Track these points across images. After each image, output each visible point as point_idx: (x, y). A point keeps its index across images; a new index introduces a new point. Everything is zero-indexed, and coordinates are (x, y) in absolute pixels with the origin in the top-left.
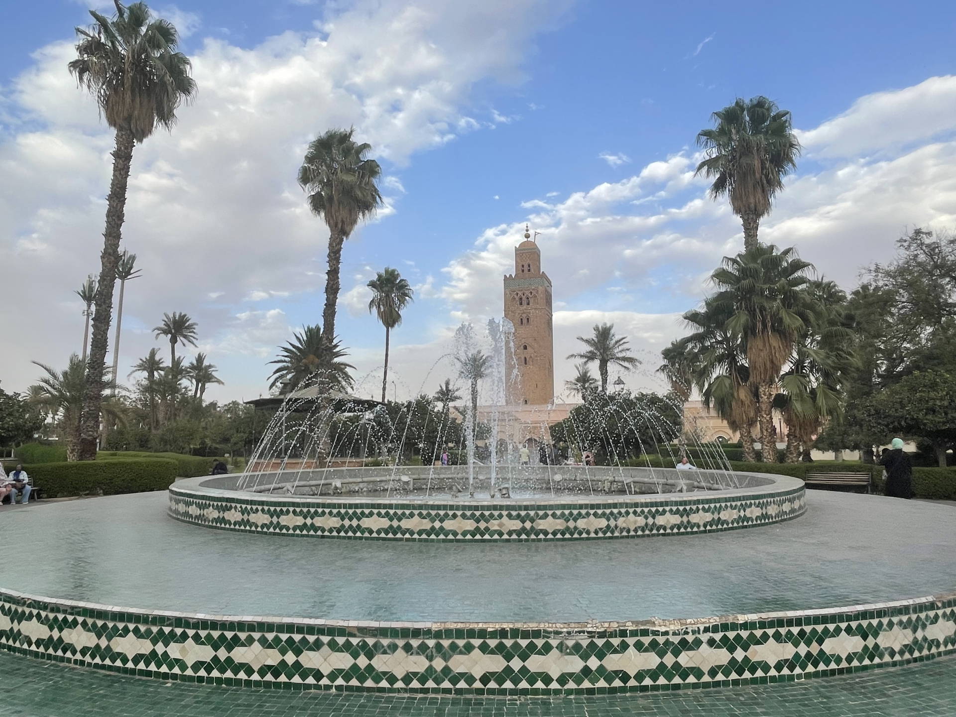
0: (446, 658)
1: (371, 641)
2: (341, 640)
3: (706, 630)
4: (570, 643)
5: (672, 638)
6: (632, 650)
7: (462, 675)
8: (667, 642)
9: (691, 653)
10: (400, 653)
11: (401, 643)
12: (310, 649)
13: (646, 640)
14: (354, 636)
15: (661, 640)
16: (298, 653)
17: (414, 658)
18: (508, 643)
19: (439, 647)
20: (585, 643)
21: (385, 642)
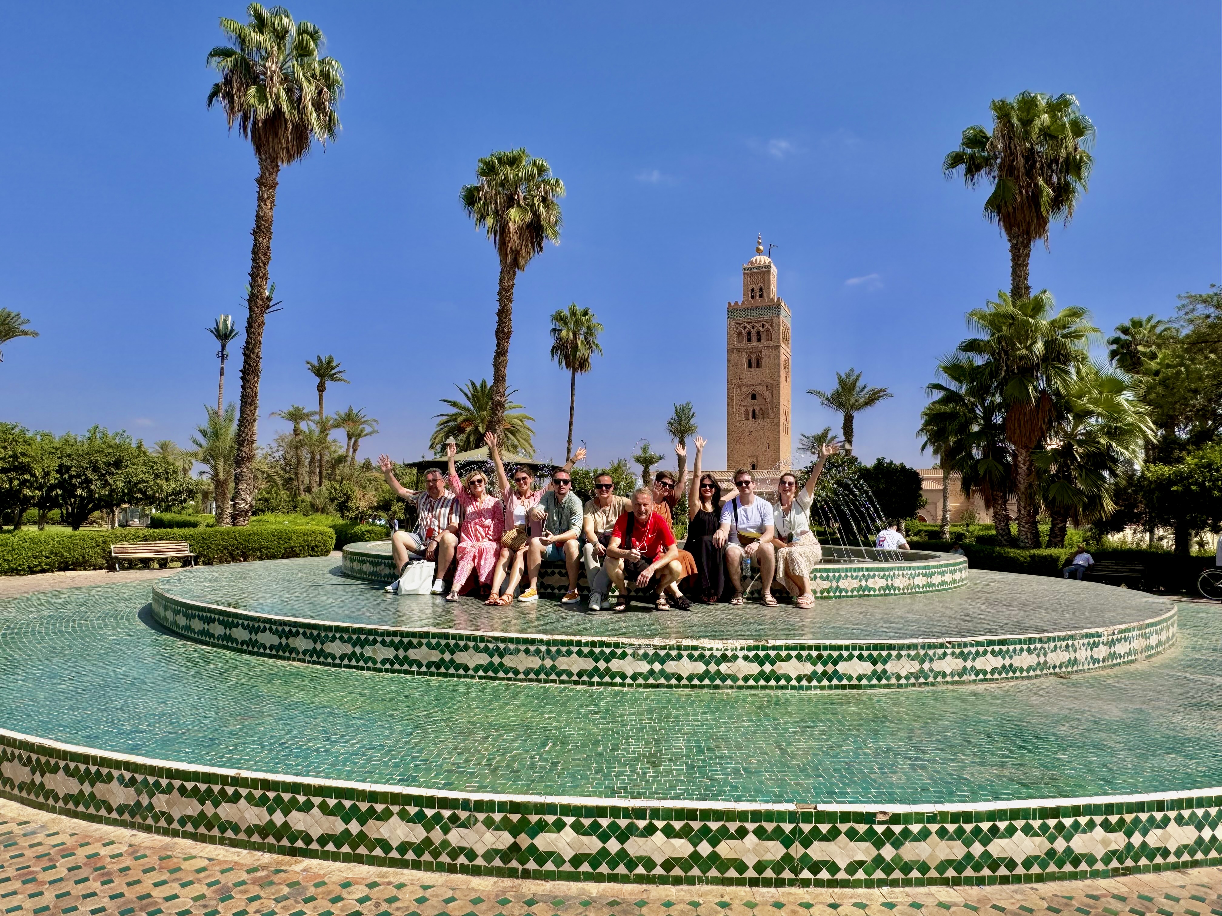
0: (553, 659)
1: (502, 646)
2: (482, 645)
3: (742, 649)
4: (641, 652)
5: (716, 653)
6: (685, 659)
7: (564, 671)
8: (712, 656)
9: (729, 664)
10: (522, 655)
11: (522, 647)
12: (461, 650)
13: (696, 653)
14: (490, 642)
15: (707, 653)
16: (452, 653)
17: (531, 658)
18: (597, 650)
19: (548, 651)
20: (651, 652)
21: (512, 647)
